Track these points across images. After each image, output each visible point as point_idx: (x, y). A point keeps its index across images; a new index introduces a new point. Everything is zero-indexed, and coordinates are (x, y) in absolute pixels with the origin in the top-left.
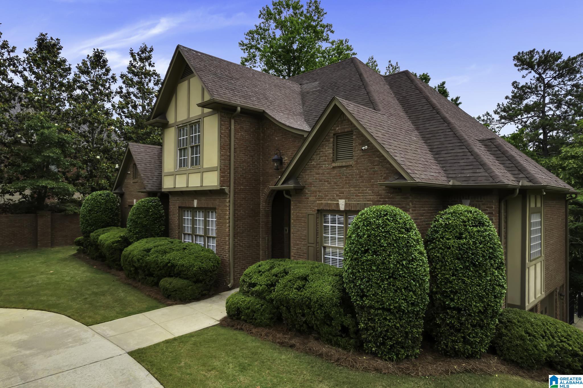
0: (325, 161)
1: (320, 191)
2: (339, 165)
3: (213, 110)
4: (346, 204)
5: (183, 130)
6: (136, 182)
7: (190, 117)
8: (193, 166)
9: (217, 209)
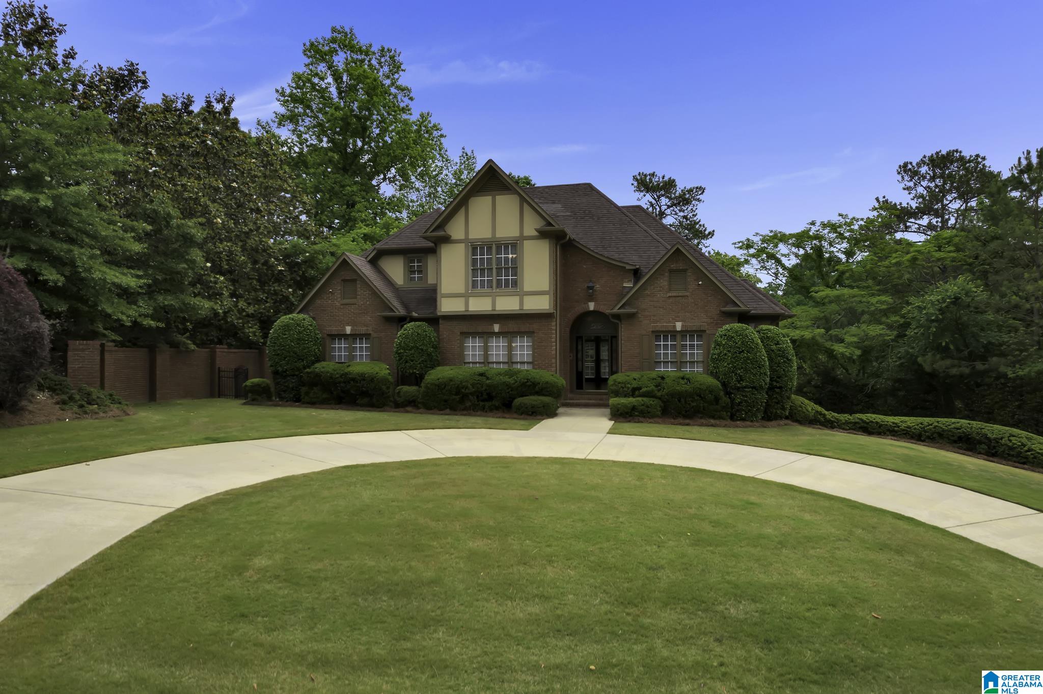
0: (660, 291)
1: (654, 316)
2: (675, 294)
3: (543, 234)
4: (683, 326)
5: (482, 248)
6: (350, 304)
7: (497, 236)
8: (501, 288)
9: (537, 333)
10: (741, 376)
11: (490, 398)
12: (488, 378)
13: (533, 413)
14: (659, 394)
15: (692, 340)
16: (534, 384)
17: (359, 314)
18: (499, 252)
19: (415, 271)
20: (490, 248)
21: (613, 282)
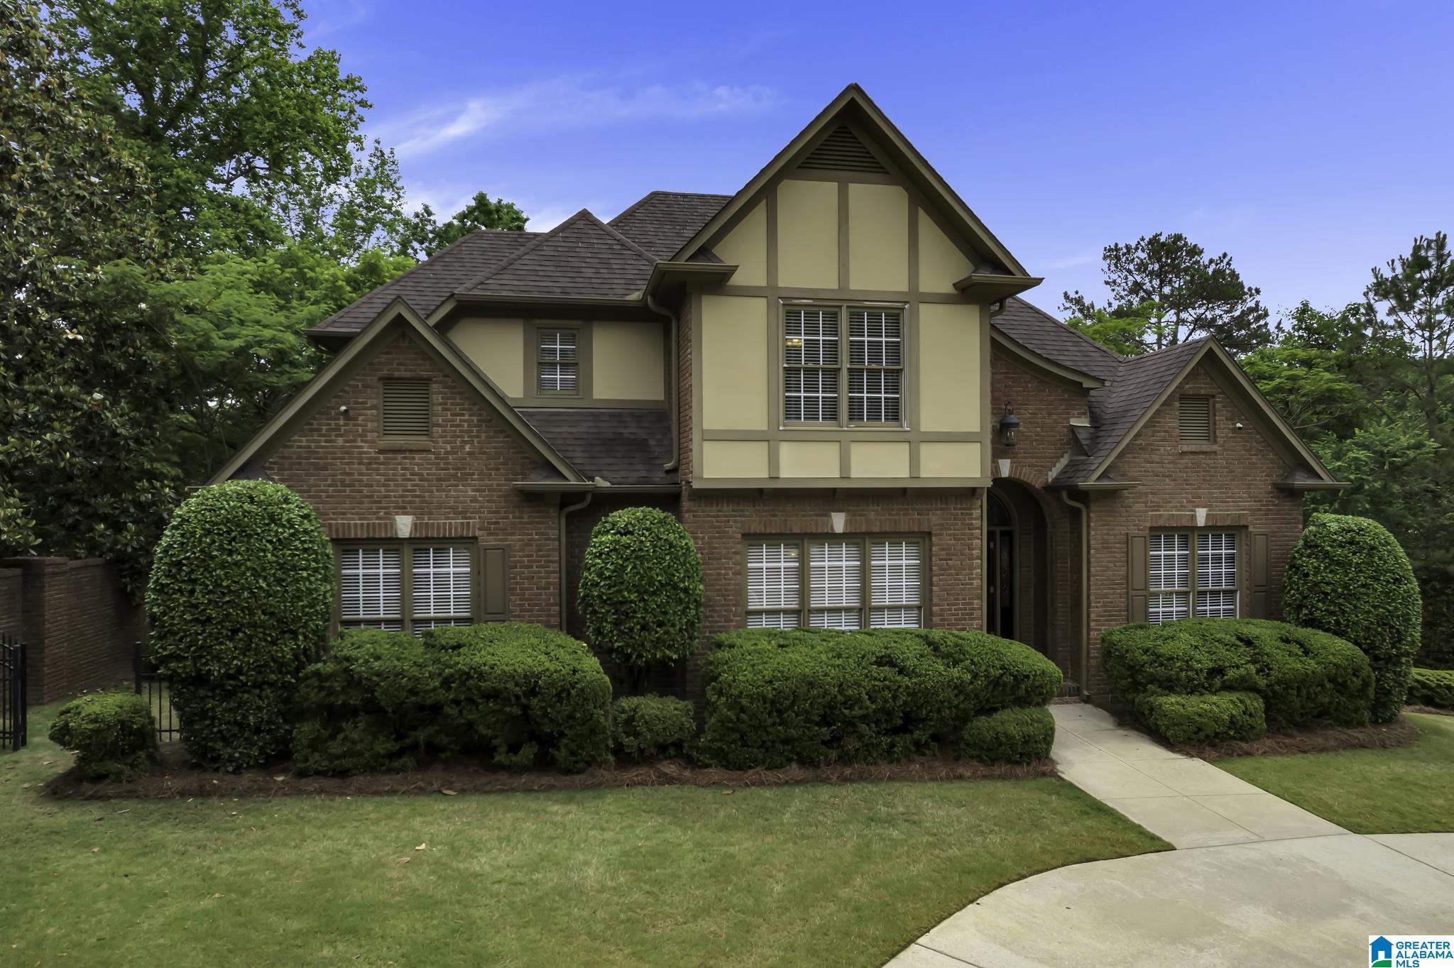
0: (1165, 440)
1: (1154, 494)
2: (1193, 448)
3: (966, 293)
4: (1208, 516)
5: (812, 316)
6: (411, 451)
7: (852, 287)
8: (860, 423)
9: (937, 535)
11: (910, 723)
12: (903, 671)
14: (1262, 682)
15: (1217, 546)
17: (439, 479)
18: (856, 329)
19: (554, 365)
20: (832, 318)
21: (1050, 414)
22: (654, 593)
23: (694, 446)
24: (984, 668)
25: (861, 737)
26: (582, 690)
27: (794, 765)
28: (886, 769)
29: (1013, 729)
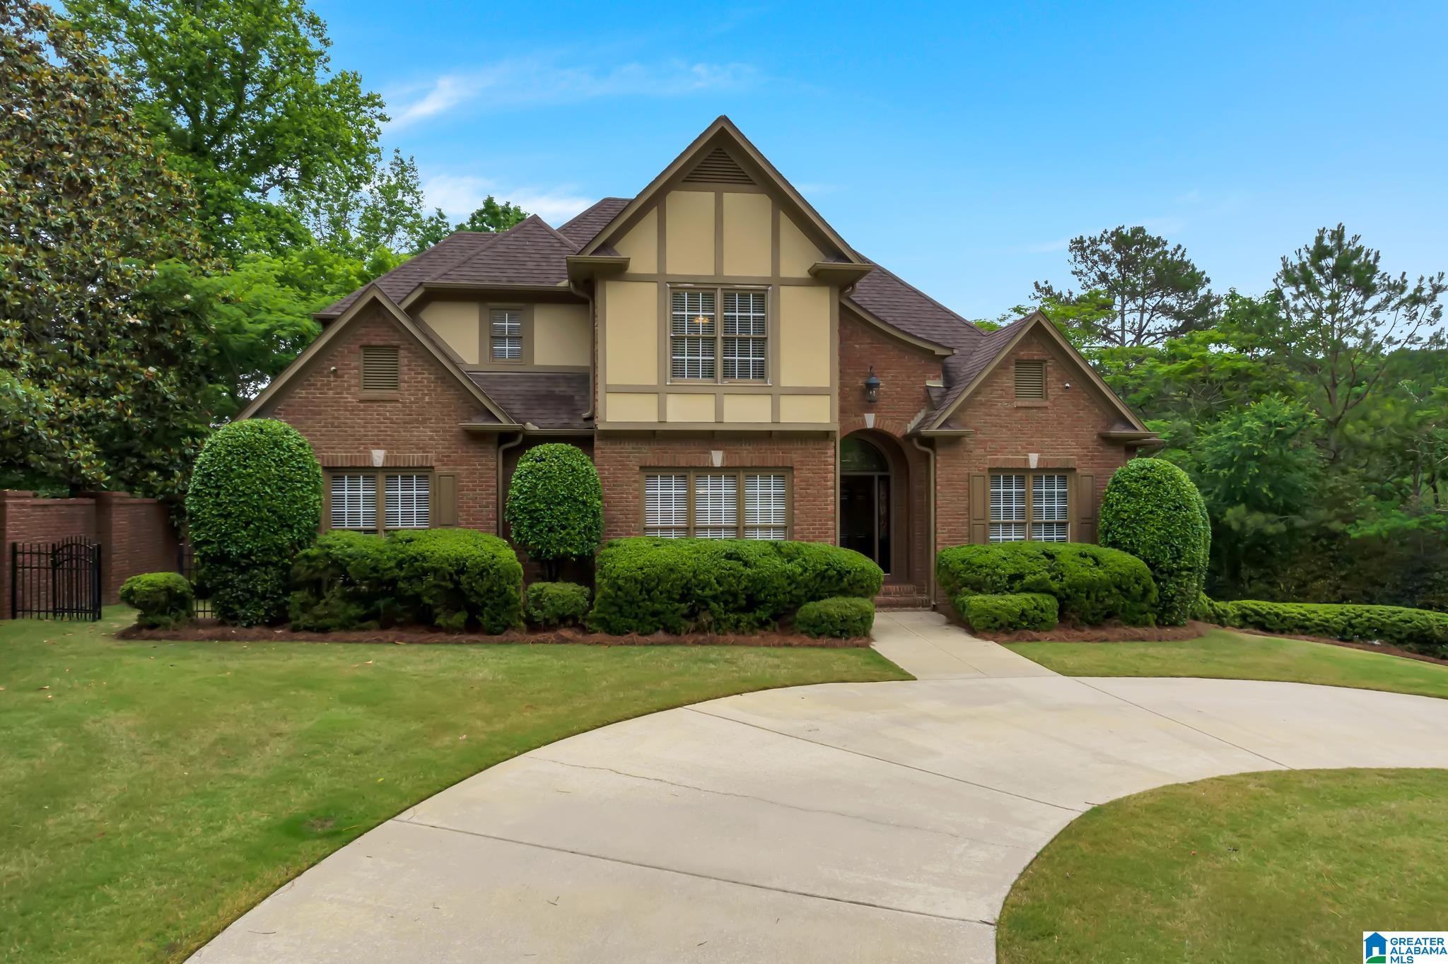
0: (1001, 397)
1: (992, 441)
2: (1026, 404)
3: (818, 277)
4: (1040, 460)
5: (693, 296)
6: (383, 401)
7: (726, 274)
8: (732, 380)
9: (798, 469)
10: (1178, 550)
11: (752, 603)
12: (746, 564)
13: (842, 631)
14: (1055, 586)
15: (1050, 485)
16: (841, 574)
17: (405, 423)
18: (728, 306)
19: (504, 338)
20: (709, 296)
21: (908, 377)
22: (559, 504)
23: (599, 397)
24: (812, 564)
25: (712, 613)
26: (498, 570)
27: (660, 632)
28: (731, 637)
29: (832, 610)
